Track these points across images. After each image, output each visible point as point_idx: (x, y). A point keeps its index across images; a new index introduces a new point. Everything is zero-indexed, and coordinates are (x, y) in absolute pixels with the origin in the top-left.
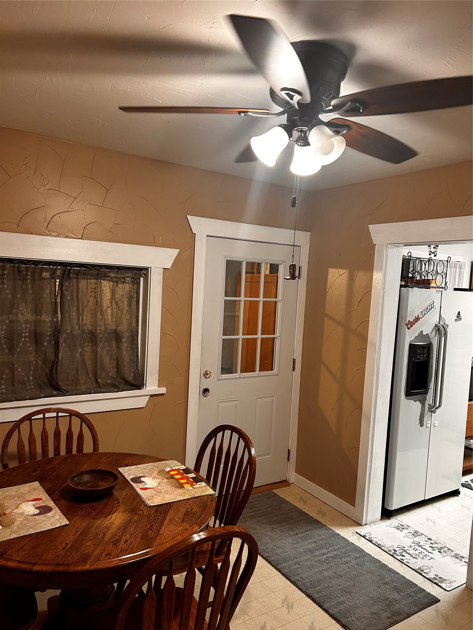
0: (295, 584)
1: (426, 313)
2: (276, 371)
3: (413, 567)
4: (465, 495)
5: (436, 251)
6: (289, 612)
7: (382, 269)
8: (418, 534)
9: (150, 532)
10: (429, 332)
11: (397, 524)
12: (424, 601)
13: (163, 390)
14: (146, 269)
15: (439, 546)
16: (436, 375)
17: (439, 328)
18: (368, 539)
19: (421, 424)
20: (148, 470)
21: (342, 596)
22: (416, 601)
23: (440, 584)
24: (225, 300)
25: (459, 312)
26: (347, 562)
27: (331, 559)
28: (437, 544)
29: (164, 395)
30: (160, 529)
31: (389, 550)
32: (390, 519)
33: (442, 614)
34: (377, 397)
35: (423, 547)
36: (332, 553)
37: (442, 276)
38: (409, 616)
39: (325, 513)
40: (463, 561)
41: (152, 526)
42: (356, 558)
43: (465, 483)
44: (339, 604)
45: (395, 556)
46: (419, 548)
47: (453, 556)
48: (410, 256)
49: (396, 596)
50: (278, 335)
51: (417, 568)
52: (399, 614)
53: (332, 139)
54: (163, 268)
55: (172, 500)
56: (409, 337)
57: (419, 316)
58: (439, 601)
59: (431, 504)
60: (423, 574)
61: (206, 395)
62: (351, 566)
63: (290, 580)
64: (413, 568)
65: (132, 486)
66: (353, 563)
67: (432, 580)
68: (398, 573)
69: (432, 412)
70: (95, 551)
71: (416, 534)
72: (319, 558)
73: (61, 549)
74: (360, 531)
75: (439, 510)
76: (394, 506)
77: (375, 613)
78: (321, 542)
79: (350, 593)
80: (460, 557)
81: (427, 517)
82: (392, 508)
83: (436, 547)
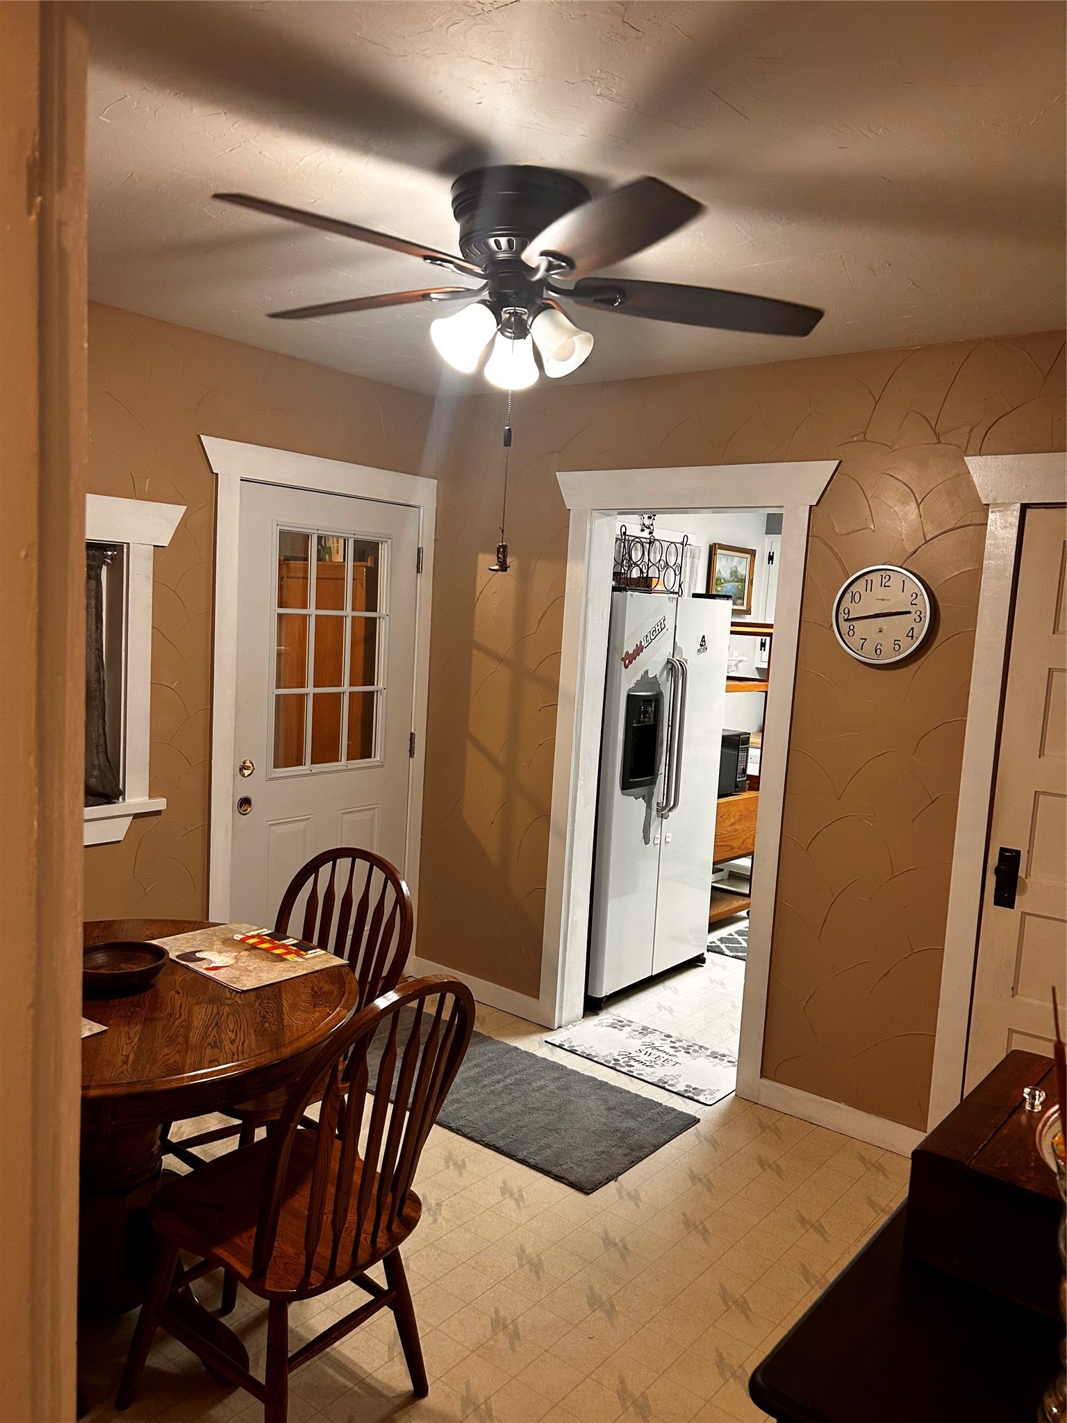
0: (460, 1132)
1: (652, 638)
2: (378, 759)
3: (650, 1079)
4: (713, 963)
5: (652, 525)
6: (461, 1174)
7: (584, 559)
8: (649, 1030)
9: (266, 1024)
10: (657, 672)
11: (611, 1021)
12: (676, 1124)
13: (160, 804)
14: (117, 547)
15: (684, 1044)
16: (668, 750)
17: (673, 665)
18: (569, 1049)
19: (647, 841)
20: (199, 940)
21: (545, 1137)
22: (664, 1126)
23: (695, 1098)
24: (278, 614)
25: (704, 637)
26: (541, 1088)
27: (513, 1087)
28: (681, 1041)
29: (160, 815)
30: (282, 1020)
31: (606, 1061)
32: (597, 1014)
33: (706, 1139)
34: (576, 792)
35: (660, 1049)
36: (513, 1079)
37: (675, 571)
38: (657, 1147)
39: (484, 1018)
40: (725, 1061)
41: (264, 1017)
42: (555, 1079)
43: (710, 944)
44: (541, 1148)
45: (618, 1068)
46: (654, 1052)
47: (709, 1056)
48: (625, 533)
49: (632, 1123)
50: (381, 686)
51: (656, 1080)
52: (641, 1147)
53: (575, 338)
54: (154, 546)
55: (276, 978)
56: (628, 681)
57: (643, 644)
58: (699, 1121)
59: (662, 984)
60: (667, 1087)
61: (244, 811)
62: (550, 1092)
63: (451, 1129)
64: (650, 1081)
65: (187, 967)
66: (552, 1087)
67: (682, 1093)
68: (629, 1092)
69: (662, 818)
70: (185, 1061)
71: (645, 1031)
72: (492, 1088)
73: (120, 1064)
74: (553, 1038)
75: (676, 991)
76: (606, 989)
77: (603, 1152)
78: (489, 1064)
79: (557, 1131)
80: (720, 1055)
81: (659, 1003)
82: (601, 994)
83: (680, 1046)
